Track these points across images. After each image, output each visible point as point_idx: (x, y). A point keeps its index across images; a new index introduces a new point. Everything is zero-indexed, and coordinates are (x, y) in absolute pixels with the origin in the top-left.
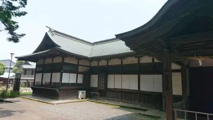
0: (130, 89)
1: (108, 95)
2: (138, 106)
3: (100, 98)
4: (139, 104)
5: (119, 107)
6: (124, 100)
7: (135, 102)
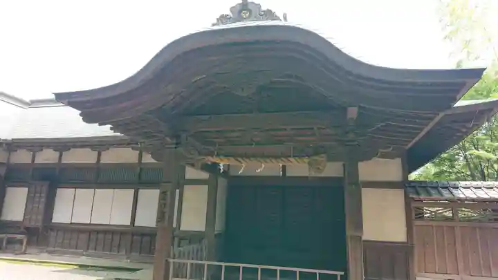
0: (111, 223)
1: (52, 240)
2: (124, 263)
3: (26, 248)
4: (128, 258)
5: (76, 267)
6: (94, 251)
7: (120, 254)
